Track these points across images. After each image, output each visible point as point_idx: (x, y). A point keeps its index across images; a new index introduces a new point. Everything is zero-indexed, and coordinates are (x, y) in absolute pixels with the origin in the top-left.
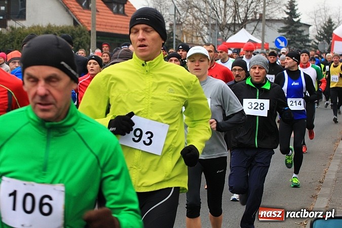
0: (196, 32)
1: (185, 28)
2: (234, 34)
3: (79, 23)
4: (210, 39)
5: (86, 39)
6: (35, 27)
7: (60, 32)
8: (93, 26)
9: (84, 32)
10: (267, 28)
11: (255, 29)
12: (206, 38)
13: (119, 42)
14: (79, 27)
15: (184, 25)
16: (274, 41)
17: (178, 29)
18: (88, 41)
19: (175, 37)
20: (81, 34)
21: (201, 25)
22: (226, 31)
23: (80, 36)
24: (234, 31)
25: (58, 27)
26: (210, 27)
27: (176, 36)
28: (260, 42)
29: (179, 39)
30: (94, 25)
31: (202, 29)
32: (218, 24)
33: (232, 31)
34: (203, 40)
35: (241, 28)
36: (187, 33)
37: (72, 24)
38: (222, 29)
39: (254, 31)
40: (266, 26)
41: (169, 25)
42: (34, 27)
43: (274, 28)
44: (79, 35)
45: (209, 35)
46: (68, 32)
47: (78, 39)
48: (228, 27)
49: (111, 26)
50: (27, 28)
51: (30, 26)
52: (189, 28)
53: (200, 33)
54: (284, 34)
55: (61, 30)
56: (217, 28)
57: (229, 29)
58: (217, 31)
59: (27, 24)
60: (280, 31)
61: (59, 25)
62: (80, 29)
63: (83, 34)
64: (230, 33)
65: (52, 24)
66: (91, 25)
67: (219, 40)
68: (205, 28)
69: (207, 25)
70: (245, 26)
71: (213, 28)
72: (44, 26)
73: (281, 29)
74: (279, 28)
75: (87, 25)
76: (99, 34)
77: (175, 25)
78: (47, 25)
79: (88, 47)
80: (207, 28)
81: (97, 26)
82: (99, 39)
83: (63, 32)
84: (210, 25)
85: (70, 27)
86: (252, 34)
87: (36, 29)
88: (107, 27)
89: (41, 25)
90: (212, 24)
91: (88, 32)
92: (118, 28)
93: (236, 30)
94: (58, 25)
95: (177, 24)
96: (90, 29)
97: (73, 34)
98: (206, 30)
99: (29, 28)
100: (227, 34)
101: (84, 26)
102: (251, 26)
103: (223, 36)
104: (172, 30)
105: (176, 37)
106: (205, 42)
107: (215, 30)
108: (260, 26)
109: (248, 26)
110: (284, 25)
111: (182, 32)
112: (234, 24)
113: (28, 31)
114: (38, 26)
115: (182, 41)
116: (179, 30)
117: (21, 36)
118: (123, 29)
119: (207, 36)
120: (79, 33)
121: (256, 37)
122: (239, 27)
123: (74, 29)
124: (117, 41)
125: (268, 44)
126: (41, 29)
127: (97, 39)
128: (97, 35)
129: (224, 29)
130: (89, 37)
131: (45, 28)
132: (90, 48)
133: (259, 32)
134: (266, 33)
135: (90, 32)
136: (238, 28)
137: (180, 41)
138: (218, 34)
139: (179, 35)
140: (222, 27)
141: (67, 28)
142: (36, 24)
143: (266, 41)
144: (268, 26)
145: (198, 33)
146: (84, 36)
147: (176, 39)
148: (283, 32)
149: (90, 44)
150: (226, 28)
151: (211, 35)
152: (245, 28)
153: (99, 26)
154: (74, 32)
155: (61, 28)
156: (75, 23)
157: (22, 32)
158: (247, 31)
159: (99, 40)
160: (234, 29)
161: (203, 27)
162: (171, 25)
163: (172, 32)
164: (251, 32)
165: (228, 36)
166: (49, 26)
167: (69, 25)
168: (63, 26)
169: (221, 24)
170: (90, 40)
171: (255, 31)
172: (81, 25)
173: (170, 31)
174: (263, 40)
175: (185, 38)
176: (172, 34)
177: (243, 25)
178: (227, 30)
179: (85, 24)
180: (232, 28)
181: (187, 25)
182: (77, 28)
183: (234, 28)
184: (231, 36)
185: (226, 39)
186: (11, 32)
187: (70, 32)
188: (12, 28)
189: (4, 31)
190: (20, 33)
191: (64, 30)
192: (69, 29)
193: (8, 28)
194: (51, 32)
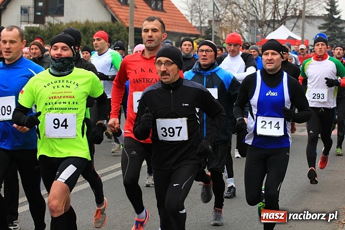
0: (235, 29)
1: (224, 24)
2: (274, 31)
3: (117, 19)
4: (249, 36)
5: (124, 35)
6: (73, 23)
8: (131, 23)
9: (122, 28)
10: (307, 25)
11: (294, 26)
12: (245, 35)
14: (117, 23)
15: (223, 21)
16: (314, 38)
17: (217, 25)
18: (126, 37)
19: (213, 34)
20: (119, 30)
21: (240, 22)
22: (265, 28)
23: (118, 32)
24: (274, 28)
25: (96, 23)
26: (249, 24)
27: (215, 32)
28: (299, 38)
29: (218, 35)
30: (132, 21)
31: (241, 26)
32: (257, 21)
33: (271, 27)
34: (242, 37)
35: (281, 25)
36: (226, 30)
37: (111, 20)
38: (261, 26)
39: (293, 27)
40: (306, 23)
41: (207, 22)
42: (71, 24)
43: (313, 25)
45: (248, 31)
46: (106, 28)
47: (116, 35)
48: (268, 23)
50: (65, 25)
51: (68, 22)
52: (228, 25)
53: (239, 30)
54: (324, 31)
55: (99, 26)
56: (256, 24)
57: (269, 26)
58: (256, 28)
59: (65, 20)
60: (320, 28)
61: (97, 22)
62: (118, 25)
63: (121, 30)
64: (270, 29)
65: (90, 20)
66: (129, 21)
67: (258, 36)
68: (244, 25)
69: (246, 22)
70: (285, 22)
71: (252, 25)
72: (82, 23)
73: (322, 26)
74: (319, 25)
75: (125, 21)
76: (137, 30)
77: (213, 21)
78: (85, 21)
79: (126, 43)
80: (246, 25)
81: (135, 22)
82: (137, 35)
84: (249, 22)
85: (108, 23)
86: (291, 31)
87: (74, 26)
89: (79, 21)
90: (251, 21)
91: (126, 29)
93: (276, 26)
94: (95, 21)
95: (215, 21)
96: (128, 25)
97: (111, 30)
98: (245, 27)
99: (66, 24)
100: (267, 31)
101: (122, 22)
102: (290, 23)
103: (262, 33)
104: (211, 26)
105: (215, 34)
106: (244, 39)
107: (254, 27)
108: (300, 22)
109: (287, 22)
110: (324, 22)
111: (221, 28)
112: (274, 21)
114: (76, 22)
115: (221, 38)
116: (218, 27)
119: (246, 33)
120: (117, 29)
121: (295, 33)
122: (279, 24)
123: (112, 25)
125: (307, 41)
126: (79, 25)
127: (135, 35)
128: (135, 32)
129: (263, 25)
130: (127, 33)
131: (82, 24)
132: (128, 45)
133: (299, 29)
134: (305, 30)
135: (128, 28)
136: (277, 25)
137: (219, 38)
138: (257, 30)
139: (217, 32)
140: (262, 23)
141: (105, 24)
142: (74, 20)
143: (306, 37)
144: (308, 23)
145: (237, 30)
146: (123, 32)
147: (215, 36)
148: (323, 29)
149: (128, 40)
150: (265, 25)
151: (250, 32)
152: (285, 25)
153: (137, 22)
154: (112, 29)
155: (99, 24)
156: (113, 19)
157: (60, 28)
158: (287, 27)
159: (136, 37)
160: (274, 26)
161: (242, 23)
162: (210, 22)
163: (211, 29)
164: (291, 29)
165: (268, 33)
166: (87, 22)
167: (107, 21)
168: (101, 23)
169: (260, 21)
170: (128, 37)
171: (295, 28)
172: (119, 22)
173: (209, 28)
174: (303, 37)
175: (224, 34)
176: (210, 30)
177: (282, 22)
178: (267, 26)
179: (123, 20)
180: (272, 25)
181: (226, 21)
182: (115, 25)
183: (274, 24)
184: (270, 33)
185: (265, 36)
186: (49, 29)
187: (108, 28)
188: (50, 24)
189: (42, 27)
190: (58, 29)
191: (102, 27)
192: (107, 25)
193: (46, 24)
194: (89, 28)
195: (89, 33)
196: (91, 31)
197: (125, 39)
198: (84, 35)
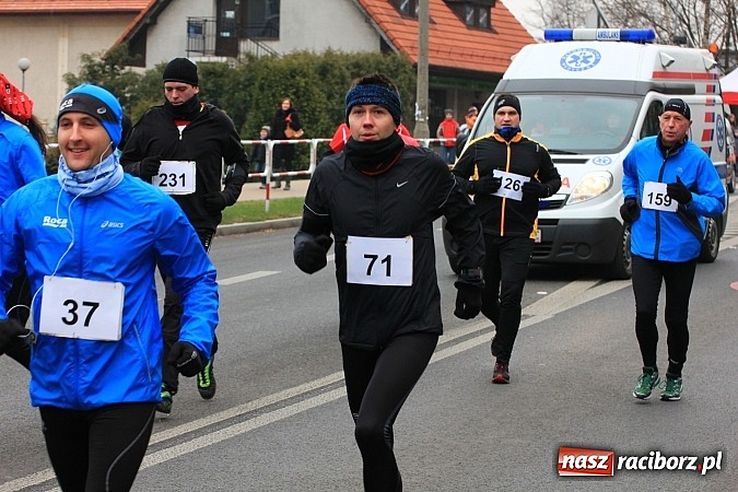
3: (393, 47)
5: (407, 81)
6: (299, 54)
7: (351, 67)
8: (422, 55)
9: (403, 66)
13: (478, 90)
14: (392, 55)
18: (412, 86)
20: (396, 70)
23: (394, 74)
24: (726, 67)
25: (348, 55)
30: (424, 52)
37: (379, 48)
42: (295, 56)
44: (391, 72)
46: (370, 66)
49: (462, 54)
50: (281, 58)
51: (288, 52)
55: (353, 61)
59: (281, 48)
61: (349, 52)
62: (394, 59)
63: (401, 70)
65: (335, 49)
66: (418, 52)
72: (318, 54)
75: (409, 51)
76: (434, 71)
78: (324, 51)
79: (411, 98)
81: (430, 54)
82: (434, 81)
83: (357, 65)
85: (373, 54)
87: (301, 61)
88: (453, 57)
89: (311, 52)
91: (411, 67)
92: (475, 59)
93: (731, 65)
94: (347, 50)
96: (416, 61)
99: (285, 56)
101: (403, 53)
112: (726, 53)
113: (283, 64)
114: (306, 53)
117: (268, 74)
118: (486, 61)
120: (392, 67)
123: (383, 60)
124: (474, 87)
126: (311, 60)
127: (429, 81)
128: (430, 74)
130: (413, 77)
131: (319, 58)
132: (415, 101)
135: (415, 66)
136: (735, 62)
141: (366, 58)
142: (300, 49)
146: (404, 75)
149: (415, 93)
153: (435, 54)
154: (382, 67)
155: (354, 57)
156: (385, 47)
157: (270, 64)
159: (434, 85)
160: (727, 63)
166: (329, 53)
167: (371, 51)
168: (358, 54)
170: (415, 84)
172: (396, 51)
179: (406, 49)
182: (389, 58)
183: (726, 60)
186: (248, 66)
187: (374, 66)
188: (250, 57)
189: (233, 64)
190: (267, 67)
191: (361, 63)
192: (371, 61)
193: (242, 56)
194: (332, 66)
195: (334, 76)
196: (337, 72)
197: (409, 88)
198: (322, 80)
